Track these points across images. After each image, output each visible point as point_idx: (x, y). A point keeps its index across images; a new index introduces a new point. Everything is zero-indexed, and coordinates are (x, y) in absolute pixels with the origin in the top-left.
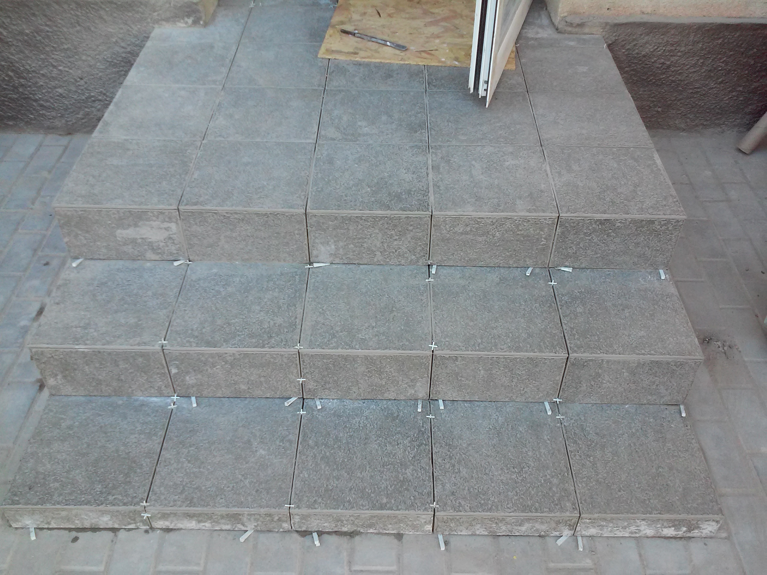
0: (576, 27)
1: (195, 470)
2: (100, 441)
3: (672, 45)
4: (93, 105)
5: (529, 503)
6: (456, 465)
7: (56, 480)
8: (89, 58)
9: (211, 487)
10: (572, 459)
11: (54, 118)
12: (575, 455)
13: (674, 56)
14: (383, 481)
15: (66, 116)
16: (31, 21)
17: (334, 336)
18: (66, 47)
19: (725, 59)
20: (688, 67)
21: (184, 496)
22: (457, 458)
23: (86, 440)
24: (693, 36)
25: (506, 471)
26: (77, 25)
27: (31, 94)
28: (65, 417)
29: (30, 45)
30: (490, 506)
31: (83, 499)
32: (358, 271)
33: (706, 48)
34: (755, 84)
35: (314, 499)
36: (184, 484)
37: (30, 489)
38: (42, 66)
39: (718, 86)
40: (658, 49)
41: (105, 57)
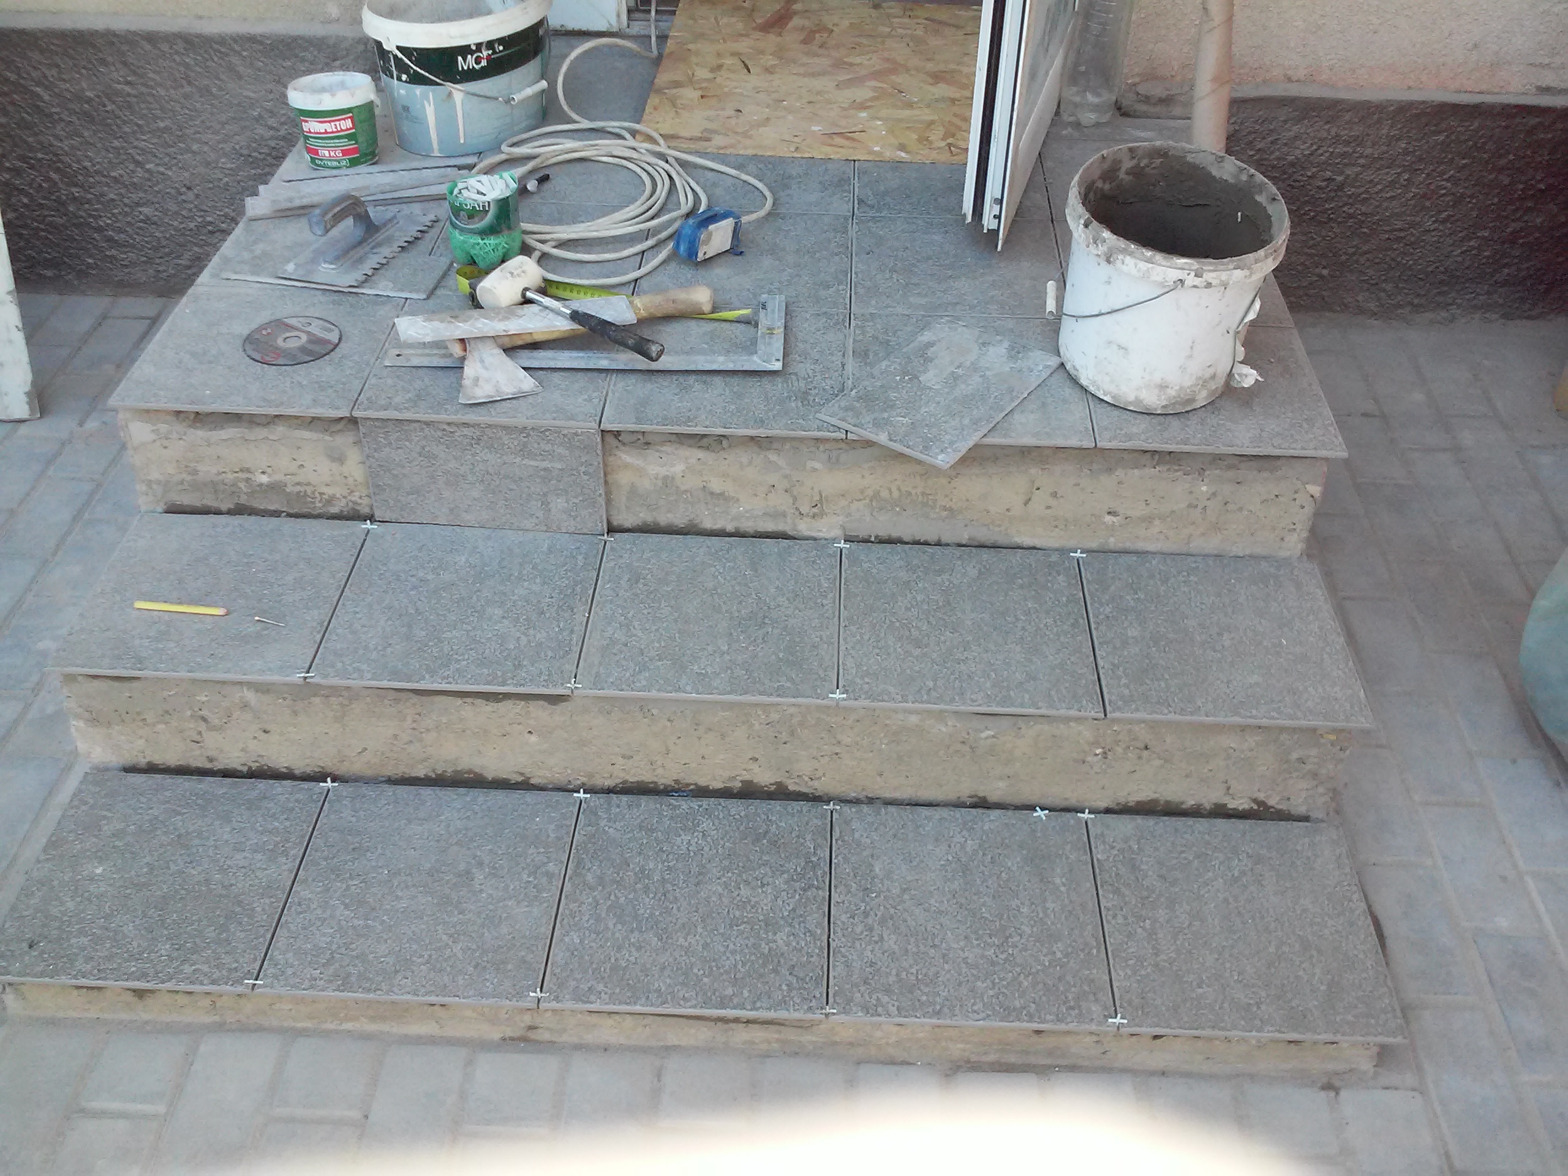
0: (1155, 104)
1: (356, 922)
2: (174, 862)
3: (1347, 143)
4: (209, 241)
5: (1017, 1004)
6: (876, 926)
7: (82, 932)
8: (206, 149)
9: (385, 956)
10: (1108, 922)
11: (133, 264)
12: (1115, 917)
13: (1354, 165)
14: (728, 954)
15: (157, 261)
16: (98, 74)
17: (644, 668)
18: (162, 125)
19: (1452, 172)
20: (1379, 187)
21: (331, 970)
22: (879, 914)
23: (148, 859)
24: (1387, 128)
25: (975, 942)
26: (184, 82)
27: (90, 216)
28: (110, 815)
29: (92, 121)
30: (938, 1007)
31: (133, 969)
32: (702, 550)
33: (1415, 151)
34: (1513, 225)
35: (589, 985)
36: (334, 947)
37: (31, 947)
38: (114, 161)
39: (1441, 228)
40: (1320, 152)
41: (237, 147)
